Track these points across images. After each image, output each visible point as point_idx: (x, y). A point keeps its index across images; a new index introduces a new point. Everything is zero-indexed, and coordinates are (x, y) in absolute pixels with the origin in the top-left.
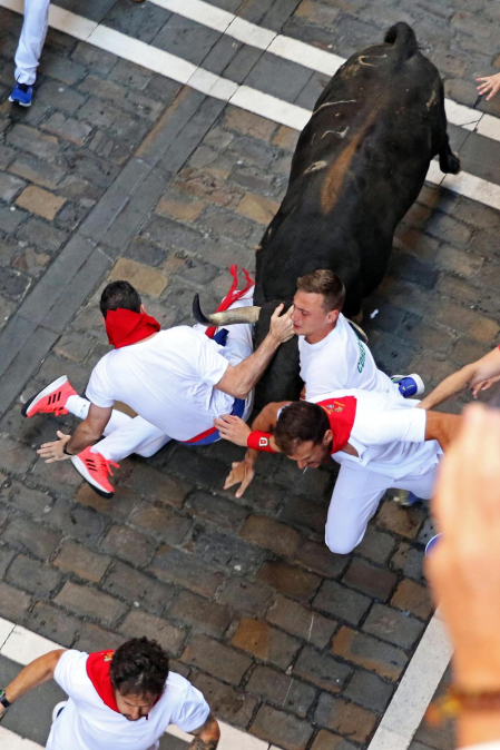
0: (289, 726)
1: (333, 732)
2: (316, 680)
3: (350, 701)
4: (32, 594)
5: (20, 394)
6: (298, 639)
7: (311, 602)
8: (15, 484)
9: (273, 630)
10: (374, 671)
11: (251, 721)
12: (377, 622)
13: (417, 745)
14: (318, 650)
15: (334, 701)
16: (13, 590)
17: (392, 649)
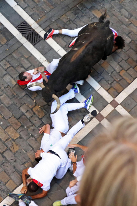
0: (106, 84)
1: (114, 89)
2: (115, 78)
3: (119, 84)
4: (67, 43)
5: (77, 5)
6: (114, 69)
7: (119, 63)
8: (71, 22)
9: (110, 66)
10: (126, 80)
11: (99, 81)
12: (130, 71)
13: (129, 97)
14: (117, 72)
15: (116, 83)
16: (63, 41)
17: (131, 77)
